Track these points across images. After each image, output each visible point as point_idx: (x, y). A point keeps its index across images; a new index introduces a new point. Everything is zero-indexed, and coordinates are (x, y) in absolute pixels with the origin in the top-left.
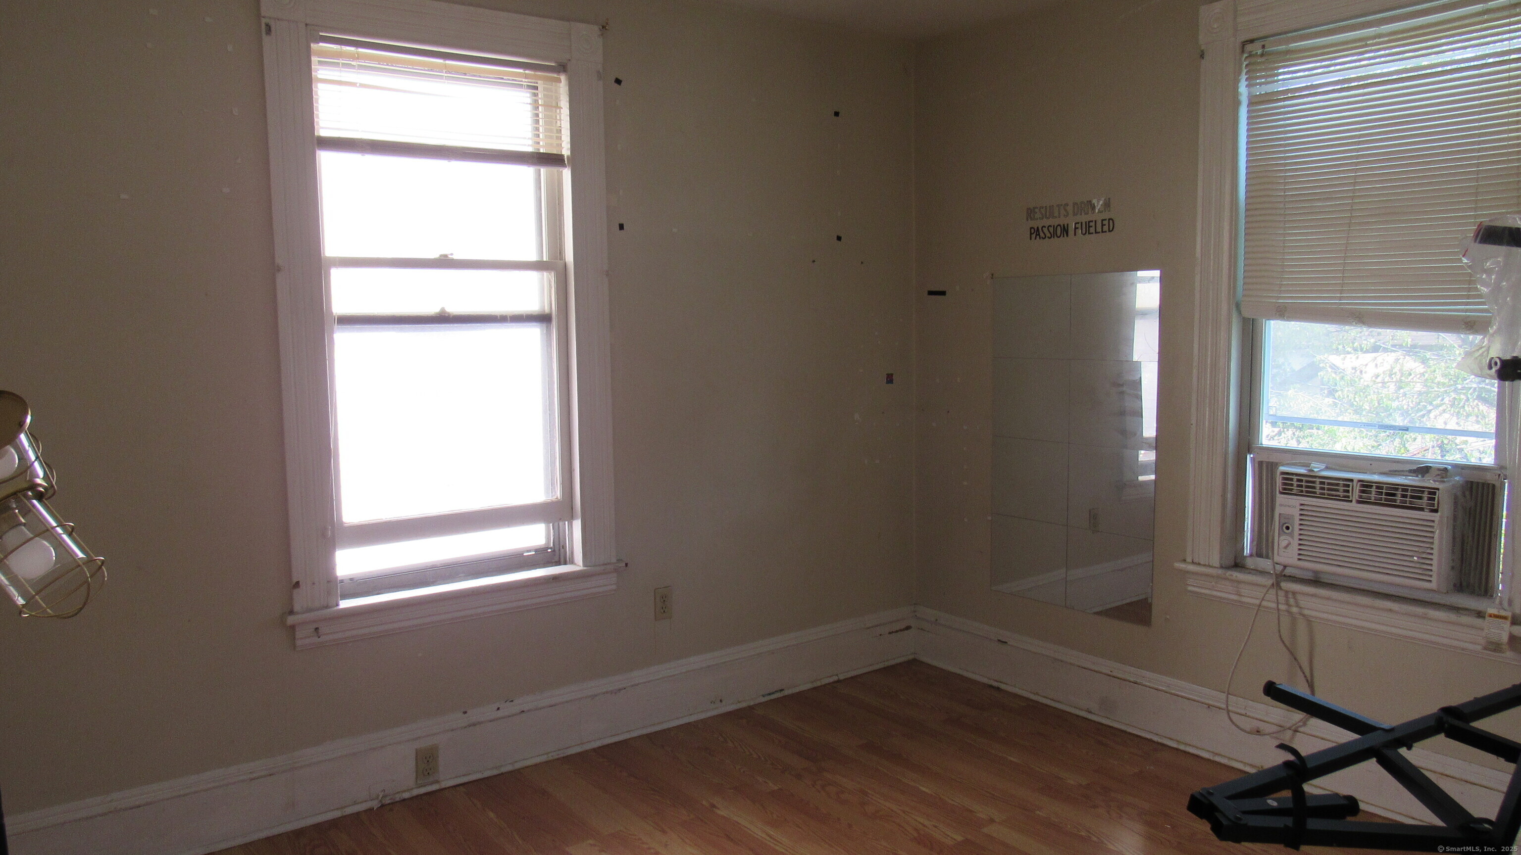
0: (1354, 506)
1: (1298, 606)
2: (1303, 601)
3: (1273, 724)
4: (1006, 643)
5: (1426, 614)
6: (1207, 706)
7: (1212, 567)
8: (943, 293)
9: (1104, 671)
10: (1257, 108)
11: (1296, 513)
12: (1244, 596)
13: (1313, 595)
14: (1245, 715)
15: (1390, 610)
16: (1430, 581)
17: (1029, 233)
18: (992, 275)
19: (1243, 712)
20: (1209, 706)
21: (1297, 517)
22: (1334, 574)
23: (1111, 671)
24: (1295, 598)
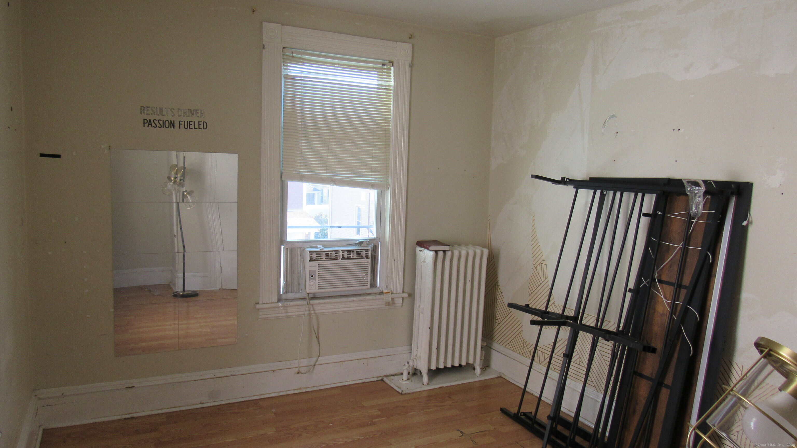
0: (340, 261)
1: (314, 310)
2: (316, 307)
3: (305, 366)
4: (133, 387)
5: (365, 299)
6: (273, 371)
7: (273, 303)
8: (59, 156)
9: (209, 377)
10: (287, 80)
11: (316, 268)
12: (289, 313)
13: (324, 303)
14: (292, 368)
15: (353, 301)
16: (367, 285)
17: (143, 123)
18: (110, 147)
19: (291, 367)
20: (274, 371)
21: (317, 270)
22: (324, 292)
23: (215, 375)
24: (313, 307)
